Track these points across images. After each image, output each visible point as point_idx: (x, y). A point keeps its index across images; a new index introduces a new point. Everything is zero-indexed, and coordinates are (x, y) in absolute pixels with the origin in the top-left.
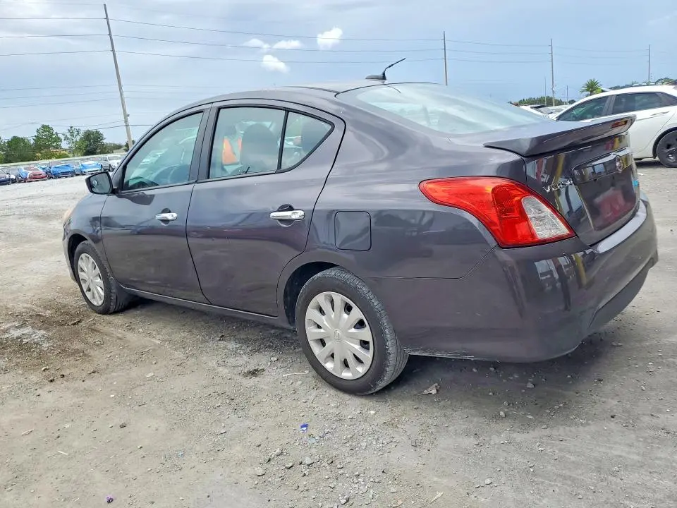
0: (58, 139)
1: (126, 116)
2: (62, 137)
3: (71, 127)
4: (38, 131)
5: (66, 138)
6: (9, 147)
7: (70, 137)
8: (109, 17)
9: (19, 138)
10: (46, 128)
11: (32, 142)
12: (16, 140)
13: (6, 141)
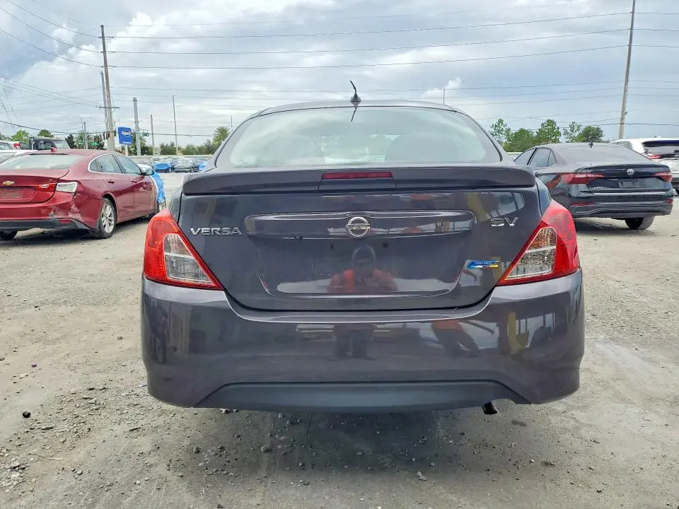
0: (559, 134)
1: (624, 113)
2: (562, 132)
3: (573, 123)
4: (543, 125)
5: (566, 133)
6: (515, 137)
7: (569, 131)
8: (635, 12)
9: (524, 130)
10: (550, 123)
11: (535, 134)
12: (522, 132)
13: (514, 132)
